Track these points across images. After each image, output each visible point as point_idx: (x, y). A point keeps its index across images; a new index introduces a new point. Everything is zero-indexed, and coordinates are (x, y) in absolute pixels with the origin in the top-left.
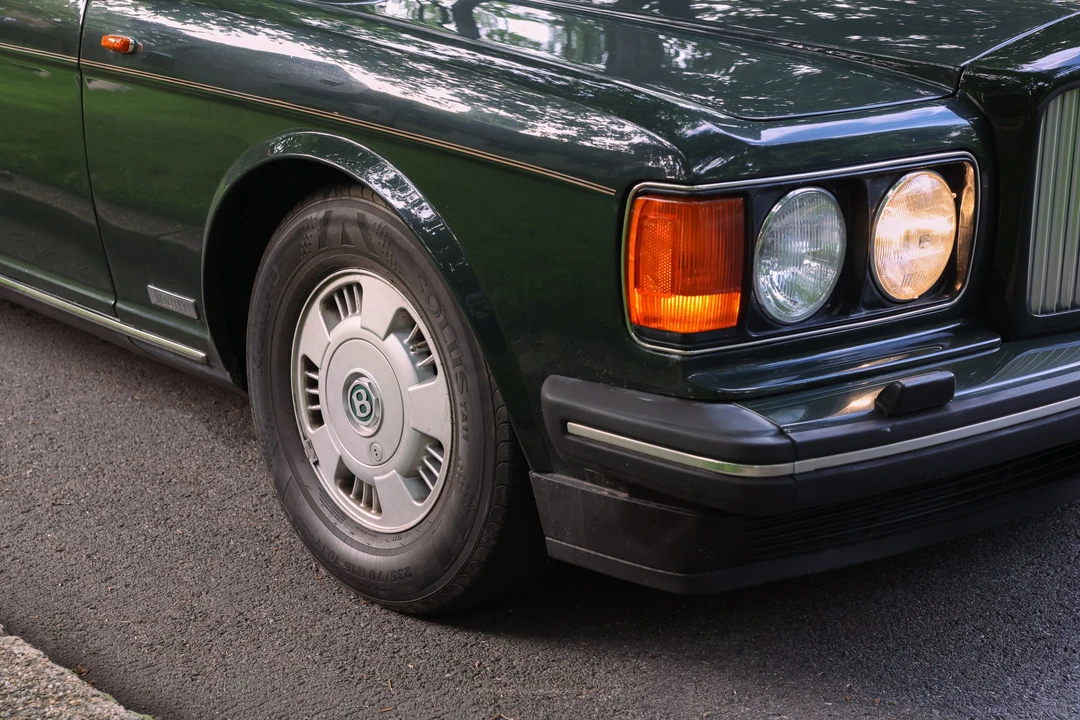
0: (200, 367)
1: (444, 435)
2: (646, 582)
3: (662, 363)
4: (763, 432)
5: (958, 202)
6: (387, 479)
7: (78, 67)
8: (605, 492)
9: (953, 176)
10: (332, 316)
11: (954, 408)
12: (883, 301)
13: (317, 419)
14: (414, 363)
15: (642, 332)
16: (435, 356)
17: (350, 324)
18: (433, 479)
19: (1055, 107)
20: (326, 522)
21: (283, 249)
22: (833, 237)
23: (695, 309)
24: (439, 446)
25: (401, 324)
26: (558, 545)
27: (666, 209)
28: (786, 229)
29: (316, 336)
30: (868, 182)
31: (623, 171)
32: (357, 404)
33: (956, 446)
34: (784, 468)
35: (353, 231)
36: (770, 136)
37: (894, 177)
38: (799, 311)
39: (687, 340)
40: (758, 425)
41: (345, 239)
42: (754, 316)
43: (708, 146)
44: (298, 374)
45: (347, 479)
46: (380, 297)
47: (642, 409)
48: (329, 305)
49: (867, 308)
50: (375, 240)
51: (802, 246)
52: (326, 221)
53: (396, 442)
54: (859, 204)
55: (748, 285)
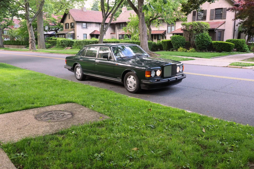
0: (120, 82)
1: (136, 84)
2: (146, 89)
3: (147, 78)
5: (160, 72)
6: (132, 86)
7: (114, 66)
8: (144, 85)
9: (160, 70)
12: (157, 76)
13: (128, 84)
15: (146, 77)
16: (135, 80)
17: (130, 79)
18: (135, 86)
20: (129, 89)
21: (127, 75)
22: (155, 73)
23: (148, 76)
24: (135, 84)
26: (142, 88)
27: (147, 71)
29: (128, 79)
31: (145, 70)
32: (131, 82)
33: (160, 82)
34: (153, 83)
35: (131, 74)
36: (151, 68)
37: (157, 70)
38: (153, 76)
39: (148, 77)
40: (151, 81)
42: (151, 76)
43: (149, 69)
44: (127, 81)
45: (130, 87)
46: (132, 77)
47: (146, 81)
48: (129, 78)
51: (153, 73)
52: (129, 73)
53: (133, 84)
54: (156, 71)
55: (151, 75)
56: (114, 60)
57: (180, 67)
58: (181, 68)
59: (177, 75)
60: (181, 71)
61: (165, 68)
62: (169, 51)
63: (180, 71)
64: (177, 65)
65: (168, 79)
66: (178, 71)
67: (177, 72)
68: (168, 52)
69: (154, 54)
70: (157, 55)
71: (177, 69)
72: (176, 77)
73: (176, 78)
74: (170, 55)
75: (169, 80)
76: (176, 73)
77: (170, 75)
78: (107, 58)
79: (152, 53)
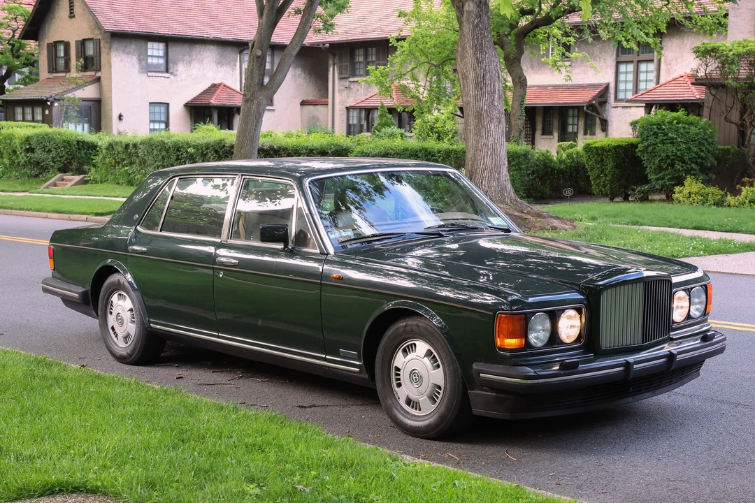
0: (358, 375)
1: (442, 384)
2: (500, 417)
3: (505, 356)
4: (531, 372)
5: (581, 317)
6: (423, 399)
7: (321, 284)
8: (490, 394)
9: (579, 311)
10: (405, 354)
11: (579, 369)
12: (562, 343)
13: (399, 385)
14: (432, 364)
15: (500, 349)
16: (439, 362)
17: (411, 356)
18: (438, 398)
19: (605, 293)
20: (403, 415)
21: (391, 335)
22: (548, 325)
23: (512, 342)
24: (440, 388)
25: (429, 354)
26: (476, 411)
27: (506, 317)
28: (536, 323)
29: (399, 360)
30: (557, 312)
31: (494, 308)
32: (414, 378)
33: (580, 379)
34: (536, 381)
35: (414, 328)
36: (530, 300)
37: (563, 311)
38: (540, 344)
39: (511, 350)
40: (531, 371)
41: (412, 330)
42: (528, 345)
43: (514, 302)
44: (393, 372)
45: (409, 402)
46: (422, 347)
47: (500, 368)
48: (405, 351)
49: (558, 344)
50: (422, 330)
51: (540, 328)
52: (406, 326)
53: (426, 388)
54: (554, 317)
55: (526, 337)
56: (322, 253)
57: (688, 291)
58: (697, 300)
59: (672, 339)
60: (695, 313)
61: (606, 300)
62: (626, 199)
63: (689, 317)
64: (675, 280)
65: (621, 360)
66: (678, 316)
67: (674, 322)
68: (620, 206)
69: (539, 215)
70: (556, 223)
71: (676, 304)
72: (667, 348)
73: (671, 356)
74: (634, 223)
75: (627, 365)
76: (670, 325)
77: (637, 339)
78: (284, 239)
79: (529, 213)
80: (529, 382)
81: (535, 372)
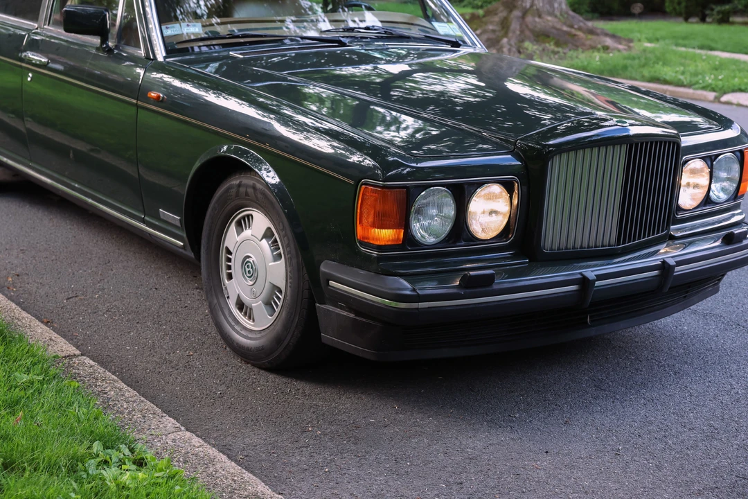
0: (181, 250)
1: (282, 285)
2: (361, 355)
3: (369, 257)
4: (406, 289)
5: (511, 198)
6: (257, 305)
7: (136, 105)
8: (346, 313)
9: (508, 187)
10: (239, 229)
11: (495, 287)
12: (473, 239)
13: (230, 277)
14: (272, 252)
15: (362, 243)
16: (281, 250)
17: (247, 233)
18: (277, 305)
19: (557, 159)
20: (230, 325)
21: (221, 196)
22: (450, 211)
23: (386, 235)
24: (280, 291)
25: (268, 235)
26: (327, 337)
27: (373, 191)
28: (427, 205)
29: (232, 238)
30: (466, 186)
32: (247, 270)
33: (495, 304)
34: (414, 305)
35: (250, 191)
37: (480, 184)
38: (431, 240)
39: (380, 248)
40: (405, 286)
41: (247, 194)
42: (410, 240)
44: (223, 255)
45: (241, 305)
46: (260, 222)
47: (360, 276)
48: (239, 224)
49: (464, 241)
50: (259, 196)
51: (434, 212)
52: (239, 185)
53: (263, 289)
54: (462, 197)
56: (148, 58)
57: (710, 161)
58: (724, 175)
59: (672, 238)
60: (718, 194)
61: (558, 171)
62: (703, 20)
63: (707, 200)
64: (687, 141)
65: (574, 273)
66: (688, 198)
67: (679, 209)
68: (695, 28)
69: (591, 32)
70: (609, 42)
71: (685, 179)
72: (666, 253)
73: (664, 267)
74: (702, 47)
75: (584, 282)
76: (672, 213)
77: (607, 232)
78: (103, 33)
80: (403, 305)
81: (414, 290)
